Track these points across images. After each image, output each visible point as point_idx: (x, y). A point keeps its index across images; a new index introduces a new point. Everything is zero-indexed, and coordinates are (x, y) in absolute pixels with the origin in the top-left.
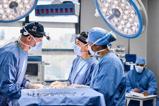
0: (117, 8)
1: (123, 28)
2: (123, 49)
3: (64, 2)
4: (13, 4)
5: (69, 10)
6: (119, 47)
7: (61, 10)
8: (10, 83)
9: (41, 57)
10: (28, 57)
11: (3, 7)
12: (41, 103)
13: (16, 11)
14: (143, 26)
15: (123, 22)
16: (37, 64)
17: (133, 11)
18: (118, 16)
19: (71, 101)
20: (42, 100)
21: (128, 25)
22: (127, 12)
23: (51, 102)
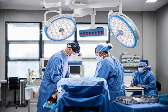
0: (121, 29)
1: (126, 42)
2: (139, 57)
3: (97, 28)
4: (61, 30)
5: (100, 33)
6: (135, 56)
7: (96, 32)
8: (58, 76)
9: (82, 62)
10: (69, 62)
11: (55, 31)
12: (69, 84)
13: (63, 34)
14: (137, 40)
15: (126, 38)
16: (79, 67)
17: (130, 31)
18: (122, 35)
19: (86, 84)
20: (70, 82)
21: (129, 40)
22: (127, 32)
23: (75, 84)
